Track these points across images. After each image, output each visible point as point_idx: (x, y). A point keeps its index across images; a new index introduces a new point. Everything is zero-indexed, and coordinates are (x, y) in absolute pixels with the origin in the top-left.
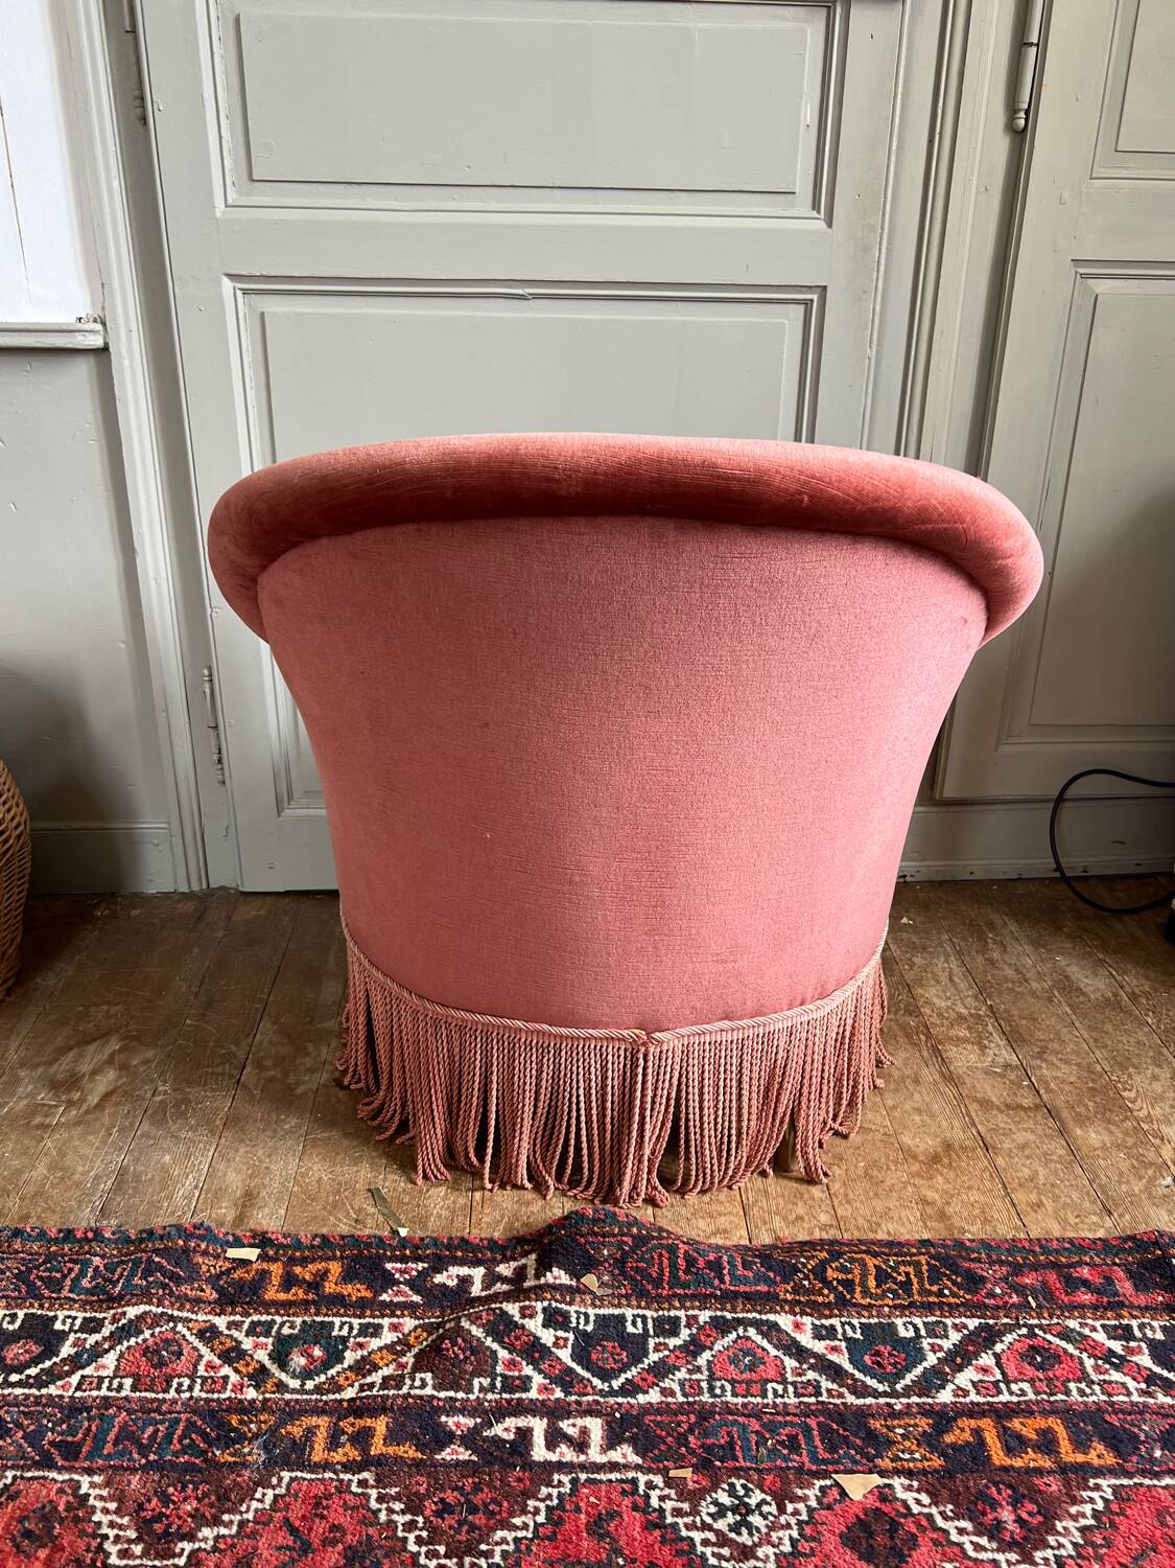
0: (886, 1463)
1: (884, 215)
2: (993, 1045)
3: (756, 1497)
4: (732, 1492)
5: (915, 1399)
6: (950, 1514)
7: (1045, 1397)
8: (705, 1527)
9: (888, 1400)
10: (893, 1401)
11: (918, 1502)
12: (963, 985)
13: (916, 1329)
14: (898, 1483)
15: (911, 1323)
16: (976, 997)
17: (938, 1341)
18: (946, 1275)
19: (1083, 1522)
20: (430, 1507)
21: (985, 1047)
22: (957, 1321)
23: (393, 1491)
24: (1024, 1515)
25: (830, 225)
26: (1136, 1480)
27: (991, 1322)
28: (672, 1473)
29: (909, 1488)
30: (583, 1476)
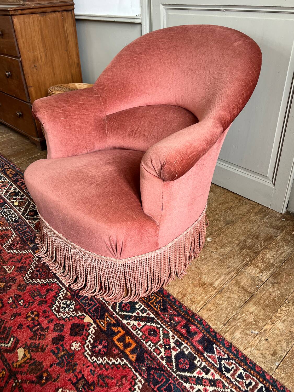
0: (98, 321)
2: (265, 273)
3: (72, 306)
4: (71, 303)
5: (119, 317)
6: (93, 337)
7: (141, 339)
9: (115, 313)
11: (92, 331)
12: (283, 256)
13: (140, 308)
14: (94, 325)
16: (282, 261)
17: (140, 313)
18: (161, 304)
19: (109, 362)
20: (37, 269)
22: (150, 313)
24: (102, 350)
26: (131, 367)
27: (156, 319)
28: (68, 293)
29: (94, 328)
30: (58, 282)
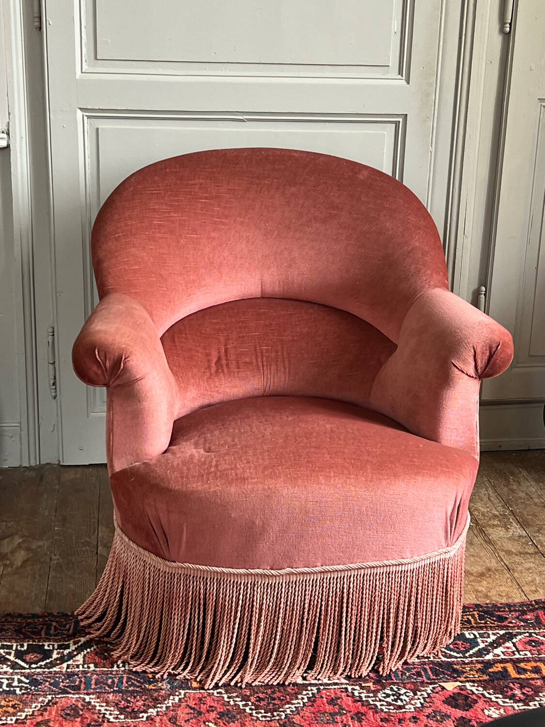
0: (462, 679)
1: (437, 77)
2: (512, 528)
3: (403, 691)
4: (392, 689)
5: (474, 659)
6: (492, 693)
7: (536, 656)
8: (380, 700)
9: (462, 659)
10: (464, 660)
11: (478, 690)
12: (496, 501)
13: (474, 635)
14: (468, 685)
15: (472, 633)
16: (503, 507)
17: (486, 639)
18: (487, 617)
20: (253, 699)
21: (508, 528)
22: (494, 632)
23: (234, 695)
24: (525, 692)
25: (408, 83)
27: (511, 631)
28: (363, 685)
29: (473, 686)
30: (322, 687)
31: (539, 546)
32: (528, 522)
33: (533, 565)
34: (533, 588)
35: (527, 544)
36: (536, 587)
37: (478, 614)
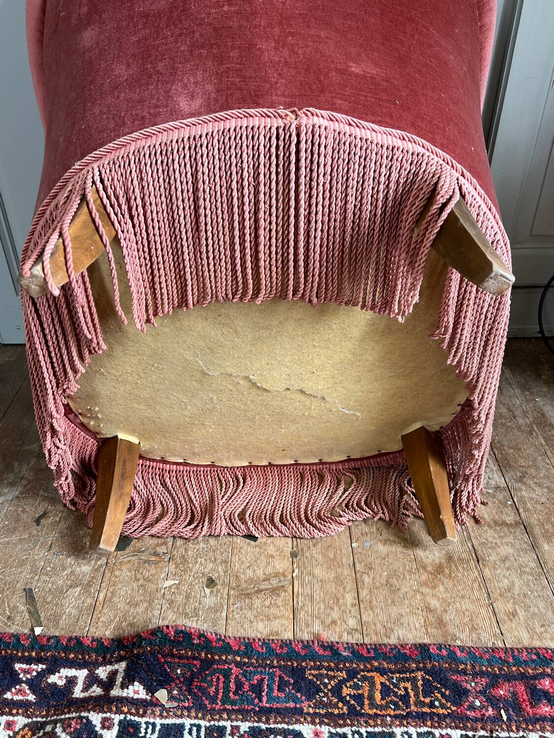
15: (407, 733)
18: (437, 688)
31: (521, 510)
32: (508, 462)
33: (510, 550)
34: (510, 607)
35: (505, 505)
36: (515, 603)
37: (423, 679)
